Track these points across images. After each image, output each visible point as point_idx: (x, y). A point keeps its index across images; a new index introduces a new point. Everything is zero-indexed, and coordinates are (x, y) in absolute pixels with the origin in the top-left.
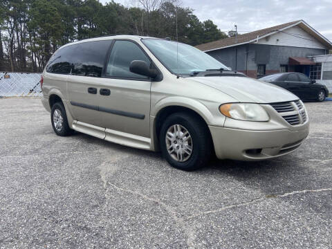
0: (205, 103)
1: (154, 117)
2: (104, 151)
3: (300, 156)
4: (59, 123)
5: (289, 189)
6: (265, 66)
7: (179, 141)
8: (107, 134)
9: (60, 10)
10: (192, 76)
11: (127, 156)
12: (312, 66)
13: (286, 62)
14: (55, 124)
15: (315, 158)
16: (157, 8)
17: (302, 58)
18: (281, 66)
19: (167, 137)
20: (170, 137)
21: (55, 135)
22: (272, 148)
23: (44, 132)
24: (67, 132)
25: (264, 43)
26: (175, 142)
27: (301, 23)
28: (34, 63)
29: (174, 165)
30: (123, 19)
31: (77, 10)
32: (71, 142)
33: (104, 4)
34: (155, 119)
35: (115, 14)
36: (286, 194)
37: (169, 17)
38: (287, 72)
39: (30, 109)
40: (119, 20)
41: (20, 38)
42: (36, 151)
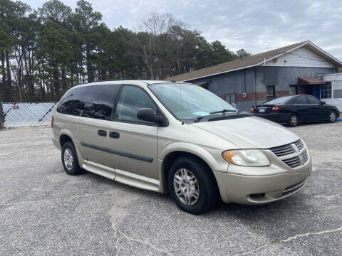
0: (209, 150)
1: (162, 161)
2: (114, 192)
3: (306, 192)
4: (69, 162)
5: (293, 232)
6: (274, 87)
7: (186, 185)
8: (117, 174)
9: (68, 38)
10: (196, 122)
11: (137, 198)
12: (322, 85)
13: (295, 82)
14: (66, 163)
15: (321, 193)
16: (165, 31)
17: (311, 78)
18: (291, 86)
19: (175, 180)
20: (178, 180)
21: (65, 174)
22: (275, 191)
23: (54, 172)
24: (78, 171)
25: (272, 65)
26: (183, 186)
27: (308, 44)
28: (42, 89)
29: (182, 208)
30: (131, 44)
31: (85, 37)
32: (82, 181)
33: (112, 30)
34: (163, 162)
35: (124, 39)
36: (290, 239)
37: (177, 40)
38: (297, 94)
39: (39, 143)
40: (127, 45)
41: (28, 65)
42: (48, 195)
